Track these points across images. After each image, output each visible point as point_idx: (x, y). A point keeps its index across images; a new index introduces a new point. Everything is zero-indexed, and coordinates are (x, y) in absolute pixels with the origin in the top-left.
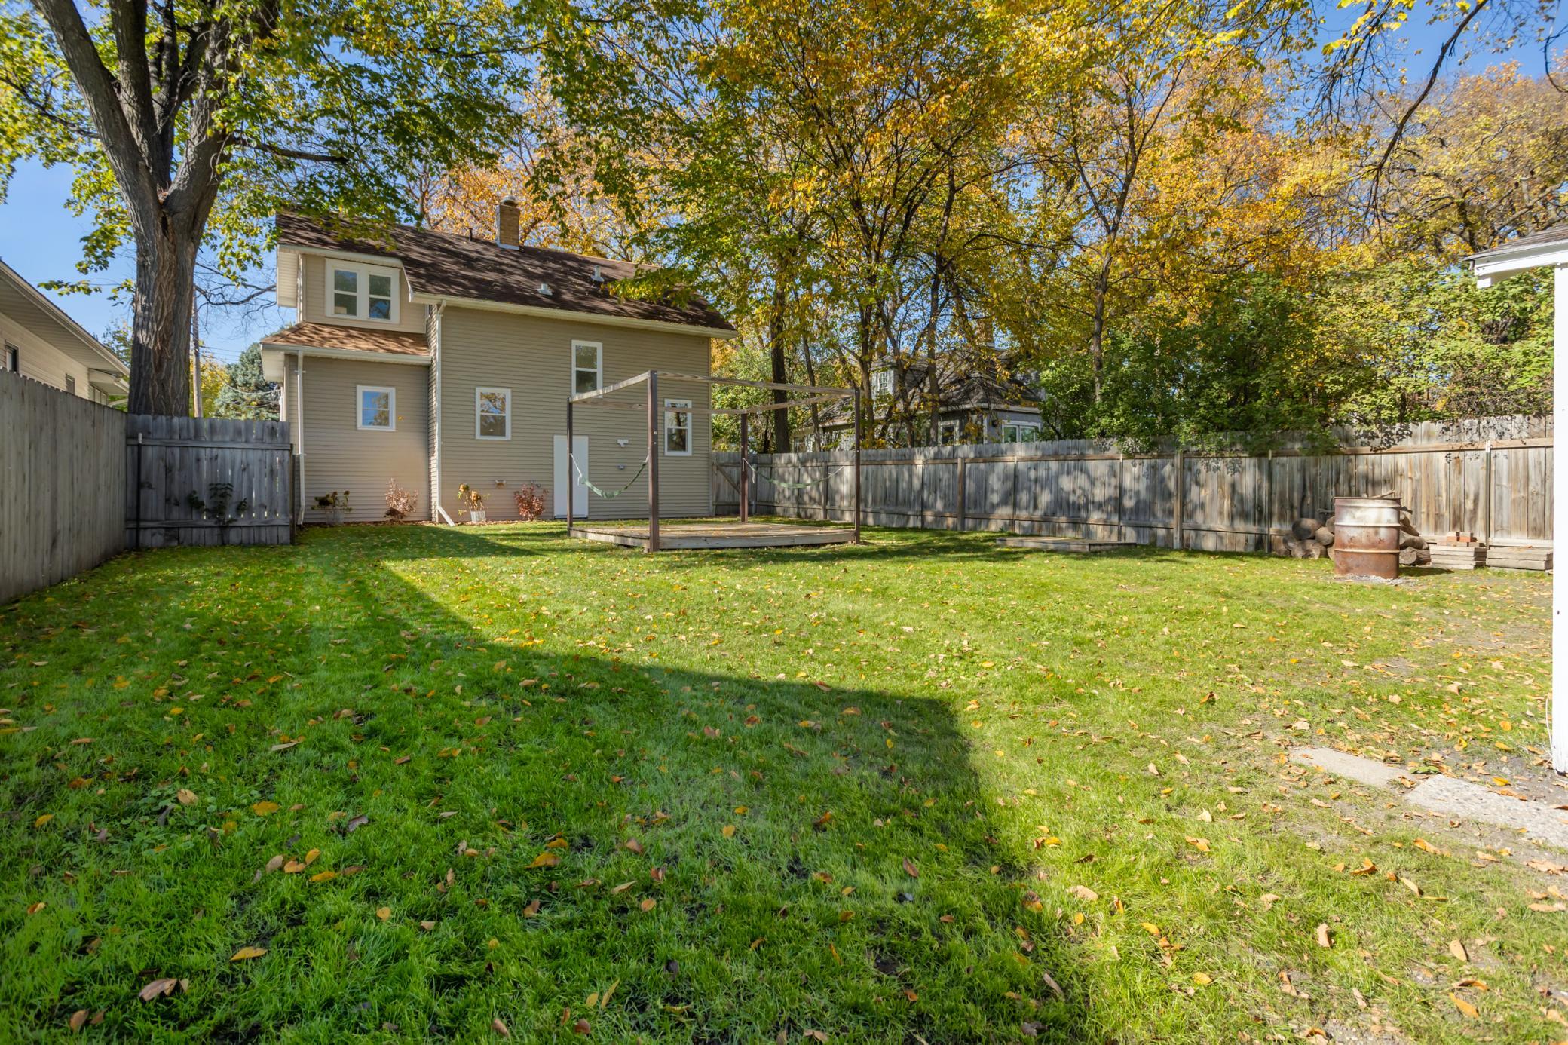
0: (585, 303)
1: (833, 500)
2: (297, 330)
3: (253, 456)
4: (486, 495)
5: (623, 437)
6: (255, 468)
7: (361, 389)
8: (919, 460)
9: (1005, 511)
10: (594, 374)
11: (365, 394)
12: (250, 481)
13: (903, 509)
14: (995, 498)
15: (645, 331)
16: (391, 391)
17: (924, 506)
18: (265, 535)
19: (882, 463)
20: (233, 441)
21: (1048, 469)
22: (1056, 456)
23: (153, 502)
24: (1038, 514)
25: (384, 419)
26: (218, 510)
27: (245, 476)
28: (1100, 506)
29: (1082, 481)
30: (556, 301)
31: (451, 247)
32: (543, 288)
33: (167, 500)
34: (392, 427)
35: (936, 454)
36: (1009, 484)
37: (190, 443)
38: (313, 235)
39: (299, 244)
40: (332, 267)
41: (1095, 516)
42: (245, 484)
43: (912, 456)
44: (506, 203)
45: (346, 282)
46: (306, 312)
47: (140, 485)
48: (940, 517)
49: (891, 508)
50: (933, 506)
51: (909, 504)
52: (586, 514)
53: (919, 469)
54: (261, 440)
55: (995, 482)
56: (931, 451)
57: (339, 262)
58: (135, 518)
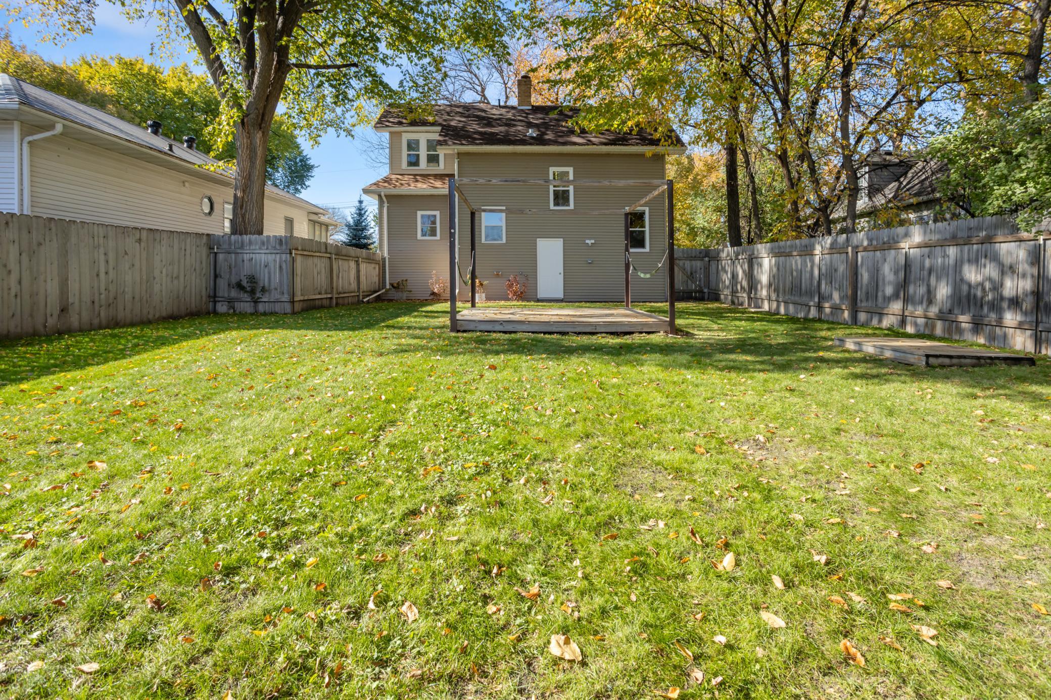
0: (560, 140)
1: (756, 290)
2: (387, 180)
3: (271, 258)
4: (485, 283)
5: (590, 239)
6: (272, 265)
7: (419, 213)
8: (818, 250)
9: (896, 307)
10: (568, 191)
11: (422, 216)
12: (269, 273)
13: (804, 299)
14: (889, 290)
15: (608, 155)
16: (437, 213)
17: (822, 298)
18: (278, 308)
19: (789, 255)
20: (260, 249)
21: (945, 256)
22: (954, 240)
23: (222, 284)
24: (934, 311)
25: (433, 232)
26: (253, 292)
27: (266, 270)
28: (1015, 303)
29: (990, 270)
30: (540, 140)
31: (483, 114)
32: (531, 132)
33: (229, 285)
34: (438, 237)
35: (832, 244)
36: (902, 275)
37: (239, 251)
38: (396, 120)
39: (387, 126)
40: (406, 137)
41: (1010, 318)
42: (267, 275)
43: (813, 248)
44: (523, 77)
45: (413, 145)
46: (391, 168)
47: (216, 276)
48: (836, 308)
49: (797, 299)
50: (830, 297)
51: (810, 294)
52: (562, 296)
53: (817, 259)
54: (275, 248)
55: (887, 272)
56: (829, 240)
57: (409, 134)
58: (214, 297)
